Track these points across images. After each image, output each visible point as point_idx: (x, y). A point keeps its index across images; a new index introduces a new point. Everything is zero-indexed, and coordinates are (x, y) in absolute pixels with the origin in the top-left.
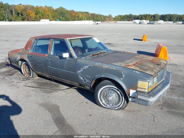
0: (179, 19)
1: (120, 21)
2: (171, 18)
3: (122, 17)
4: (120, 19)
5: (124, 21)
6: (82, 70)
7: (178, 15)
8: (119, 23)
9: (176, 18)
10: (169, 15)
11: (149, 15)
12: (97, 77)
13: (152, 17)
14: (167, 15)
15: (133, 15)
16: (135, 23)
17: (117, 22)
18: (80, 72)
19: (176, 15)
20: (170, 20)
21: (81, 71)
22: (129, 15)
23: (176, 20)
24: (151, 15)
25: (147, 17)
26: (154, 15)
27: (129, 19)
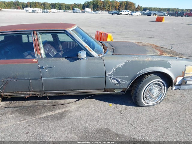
0: (68, 8)
1: (5, 9)
2: (60, 7)
3: (6, 4)
4: (5, 6)
5: (10, 9)
6: (115, 70)
7: (66, 4)
8: (5, 11)
9: (65, 6)
10: (58, 4)
11: (38, 3)
12: (139, 74)
13: (42, 5)
14: (56, 3)
15: (21, 3)
16: (27, 11)
17: (3, 9)
18: (110, 73)
19: (64, 3)
20: (60, 9)
21: (112, 72)
22: (15, 2)
23: (66, 9)
24: (40, 3)
25: (37, 4)
26: (44, 3)
27: (17, 6)
